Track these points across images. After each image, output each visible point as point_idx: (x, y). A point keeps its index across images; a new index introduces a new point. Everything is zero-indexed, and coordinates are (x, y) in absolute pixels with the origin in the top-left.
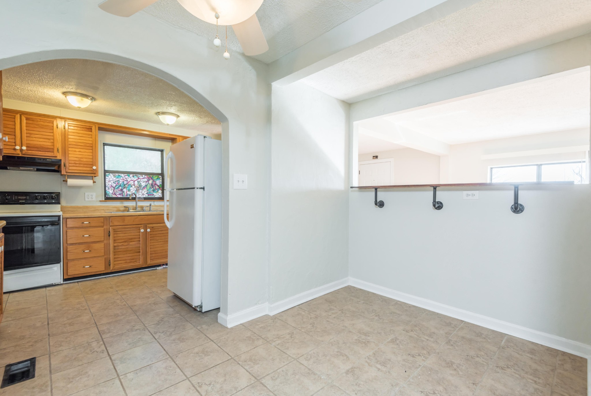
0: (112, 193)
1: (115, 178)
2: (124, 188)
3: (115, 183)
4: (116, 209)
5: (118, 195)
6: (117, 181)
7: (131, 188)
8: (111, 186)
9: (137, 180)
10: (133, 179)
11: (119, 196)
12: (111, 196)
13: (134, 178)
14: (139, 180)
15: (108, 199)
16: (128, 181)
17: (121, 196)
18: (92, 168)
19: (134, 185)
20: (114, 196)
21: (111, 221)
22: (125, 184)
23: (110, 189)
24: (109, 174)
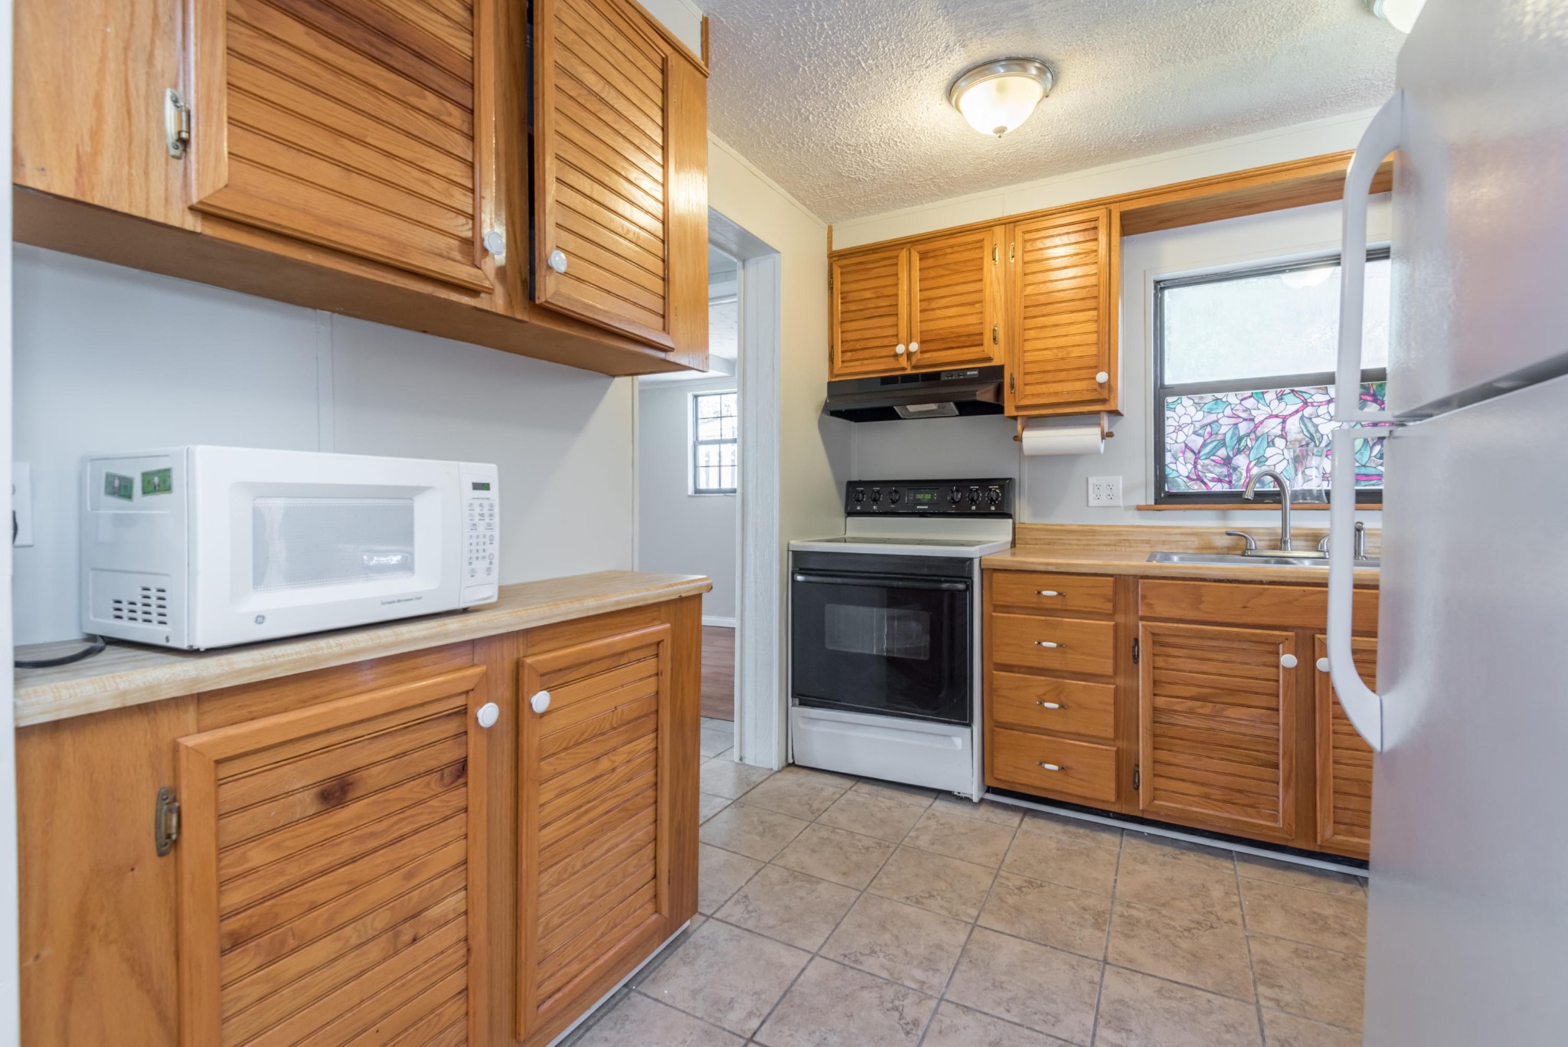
0: (1188, 477)
1: (1200, 415)
2: (1239, 452)
3: (1199, 435)
4: (1195, 542)
5: (1211, 484)
6: (1210, 424)
7: (1270, 452)
8: (1186, 446)
9: (1297, 412)
10: (1278, 408)
11: (1218, 488)
12: (1183, 489)
13: (1283, 404)
14: (1308, 411)
15: (1166, 497)
16: (1257, 421)
17: (1225, 488)
18: (1093, 381)
19: (1283, 436)
20: (1196, 488)
21: (1144, 597)
22: (1242, 433)
23: (1181, 459)
24: (1175, 398)
